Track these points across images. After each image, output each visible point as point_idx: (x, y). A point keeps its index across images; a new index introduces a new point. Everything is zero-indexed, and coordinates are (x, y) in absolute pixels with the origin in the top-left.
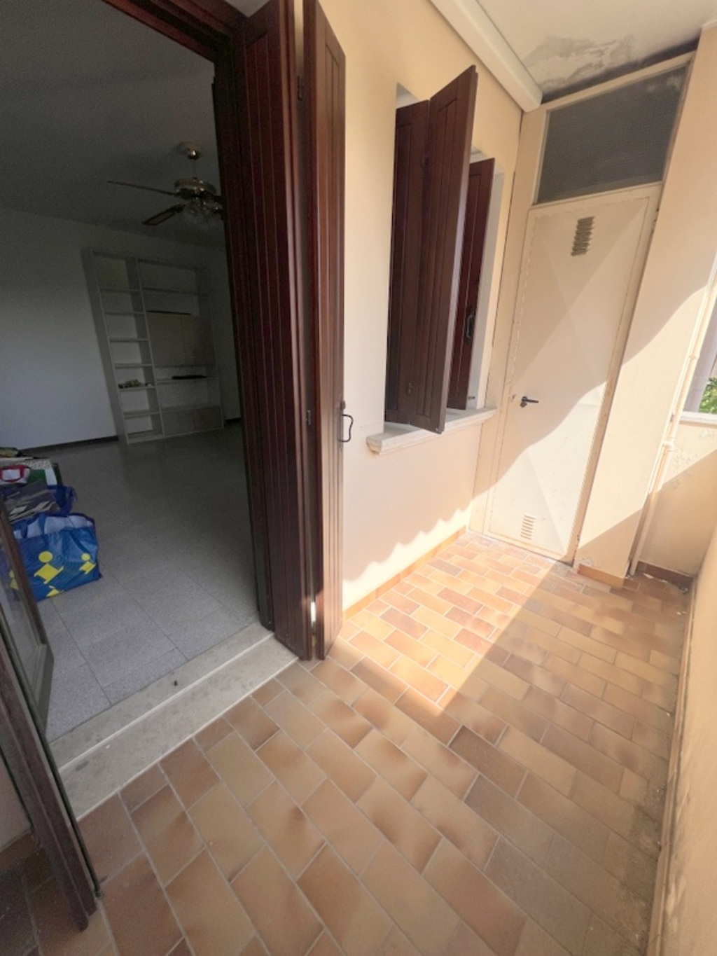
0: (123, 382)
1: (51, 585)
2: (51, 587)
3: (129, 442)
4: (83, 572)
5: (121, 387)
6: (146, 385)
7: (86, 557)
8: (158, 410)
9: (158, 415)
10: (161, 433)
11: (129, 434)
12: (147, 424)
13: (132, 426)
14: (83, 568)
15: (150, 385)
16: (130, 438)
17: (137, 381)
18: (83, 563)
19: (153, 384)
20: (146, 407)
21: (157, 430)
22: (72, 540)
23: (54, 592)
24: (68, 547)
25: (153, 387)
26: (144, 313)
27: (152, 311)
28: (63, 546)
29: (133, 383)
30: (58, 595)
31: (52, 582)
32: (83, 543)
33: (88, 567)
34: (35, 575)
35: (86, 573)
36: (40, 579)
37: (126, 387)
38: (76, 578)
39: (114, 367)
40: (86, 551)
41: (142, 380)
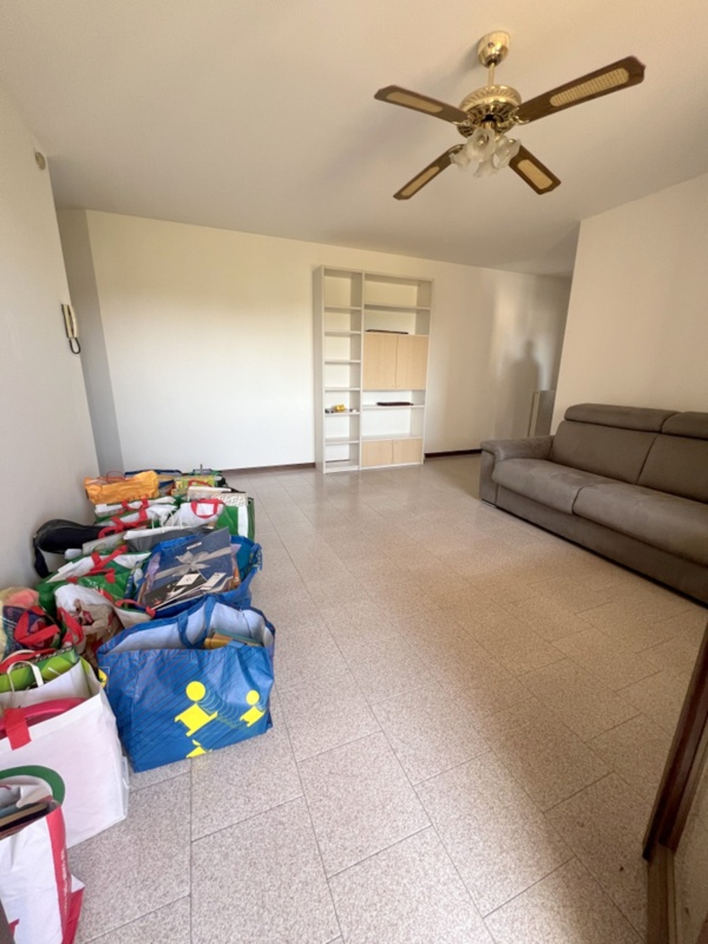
0: (329, 406)
1: (196, 740)
2: (195, 742)
3: (326, 471)
4: (245, 723)
5: (327, 411)
6: (351, 410)
7: (252, 697)
8: (358, 439)
9: (358, 444)
10: (358, 464)
11: (327, 462)
12: (344, 452)
13: (331, 453)
14: (245, 717)
15: (355, 412)
16: (327, 467)
17: (343, 406)
18: (246, 708)
19: (358, 410)
20: (347, 434)
21: (355, 460)
22: (238, 663)
23: (199, 751)
24: (230, 676)
25: (358, 413)
26: (363, 333)
27: (369, 331)
28: (223, 675)
29: (338, 408)
30: (203, 755)
31: (197, 735)
32: (252, 671)
33: (252, 716)
34: (177, 719)
35: (249, 725)
36: (183, 728)
37: (332, 412)
38: (234, 731)
39: (324, 390)
40: (254, 686)
41: (347, 406)
